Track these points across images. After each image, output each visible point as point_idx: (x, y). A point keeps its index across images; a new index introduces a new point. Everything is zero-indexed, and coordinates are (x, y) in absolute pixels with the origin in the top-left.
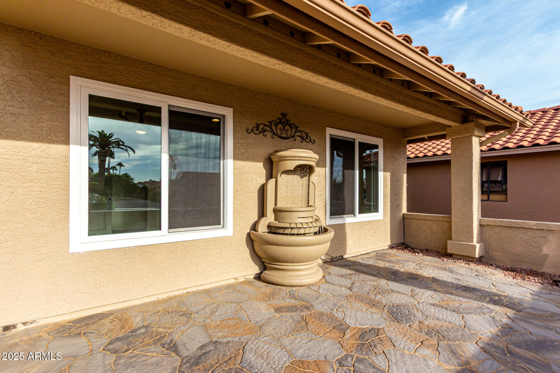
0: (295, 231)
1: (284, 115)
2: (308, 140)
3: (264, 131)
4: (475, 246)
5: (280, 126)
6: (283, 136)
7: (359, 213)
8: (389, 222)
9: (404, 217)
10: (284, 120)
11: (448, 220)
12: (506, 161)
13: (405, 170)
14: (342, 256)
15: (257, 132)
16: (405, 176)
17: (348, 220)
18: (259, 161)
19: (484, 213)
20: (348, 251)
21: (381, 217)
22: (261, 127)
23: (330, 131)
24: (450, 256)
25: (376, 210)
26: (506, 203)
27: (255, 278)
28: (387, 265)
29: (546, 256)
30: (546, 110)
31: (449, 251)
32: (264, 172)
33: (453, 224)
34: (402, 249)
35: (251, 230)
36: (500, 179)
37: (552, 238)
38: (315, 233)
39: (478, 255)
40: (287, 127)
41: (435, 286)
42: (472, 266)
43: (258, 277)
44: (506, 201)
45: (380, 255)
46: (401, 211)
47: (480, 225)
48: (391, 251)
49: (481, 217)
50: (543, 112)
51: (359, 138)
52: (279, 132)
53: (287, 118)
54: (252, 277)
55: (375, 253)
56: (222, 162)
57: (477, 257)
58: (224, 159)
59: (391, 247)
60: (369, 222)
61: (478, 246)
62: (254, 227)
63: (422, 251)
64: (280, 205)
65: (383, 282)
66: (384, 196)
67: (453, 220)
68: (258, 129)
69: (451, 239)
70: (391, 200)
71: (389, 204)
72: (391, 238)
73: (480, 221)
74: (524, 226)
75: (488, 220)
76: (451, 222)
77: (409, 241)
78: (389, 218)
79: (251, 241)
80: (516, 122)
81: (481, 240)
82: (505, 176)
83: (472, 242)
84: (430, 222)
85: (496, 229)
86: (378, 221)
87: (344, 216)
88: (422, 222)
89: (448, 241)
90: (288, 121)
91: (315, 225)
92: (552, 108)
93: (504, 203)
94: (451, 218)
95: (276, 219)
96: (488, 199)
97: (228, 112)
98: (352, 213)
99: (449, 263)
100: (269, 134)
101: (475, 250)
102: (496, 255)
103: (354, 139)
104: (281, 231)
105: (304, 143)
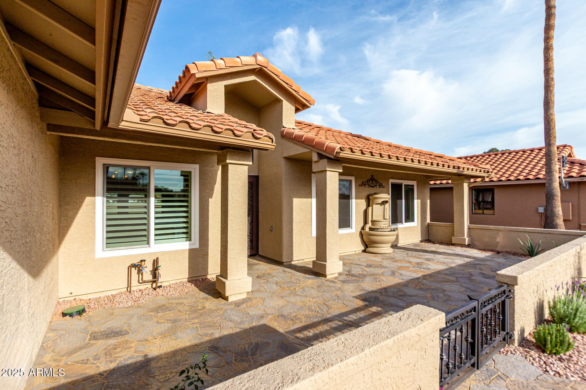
0: (382, 230)
1: (372, 176)
2: (382, 187)
3: (365, 185)
4: (465, 239)
5: (371, 181)
6: (372, 186)
7: (405, 222)
8: (420, 227)
9: (428, 225)
10: (372, 178)
11: (452, 226)
12: (494, 189)
13: (429, 198)
14: (397, 245)
15: (363, 186)
16: (429, 201)
17: (399, 226)
18: (364, 199)
19: (471, 222)
20: (400, 242)
21: (416, 225)
22: (364, 183)
23: (391, 181)
24: (453, 245)
25: (413, 220)
26: (494, 216)
27: (362, 252)
28: (421, 248)
29: (498, 242)
30: (525, 150)
31: (453, 242)
32: (365, 203)
33: (455, 228)
34: (427, 243)
35: (361, 230)
36: (490, 200)
37: (501, 234)
38: (389, 231)
39: (468, 243)
40: (374, 182)
41: (444, 254)
42: (464, 248)
43: (364, 251)
44: (494, 215)
45: (415, 245)
46: (426, 222)
47: (469, 228)
48: (421, 243)
49: (470, 224)
50: (523, 152)
51: (405, 182)
52: (371, 184)
53: (374, 177)
54: (361, 251)
55: (413, 244)
56: (350, 200)
57: (466, 244)
58: (351, 199)
59: (421, 241)
60: (410, 227)
61: (467, 239)
62: (363, 228)
63: (438, 243)
64: (374, 219)
65: (421, 253)
66: (417, 213)
67: (455, 226)
68: (363, 184)
69: (454, 236)
70: (421, 215)
71: (420, 218)
72: (421, 237)
73: (469, 226)
74: (489, 228)
75: (473, 226)
76: (453, 227)
77: (431, 238)
78: (420, 225)
79: (361, 235)
80: (485, 177)
81: (469, 235)
82: (493, 198)
83: (464, 237)
84: (443, 227)
85: (476, 230)
86: (414, 227)
87: (397, 224)
88: (438, 227)
89: (453, 237)
90: (374, 178)
91: (389, 227)
92: (529, 149)
93: (492, 216)
94: (454, 224)
95: (372, 225)
96: (483, 213)
97: (353, 179)
98: (401, 222)
99: (453, 247)
100: (367, 186)
101: (465, 241)
102: (477, 243)
103: (402, 183)
104: (376, 230)
105: (380, 188)
